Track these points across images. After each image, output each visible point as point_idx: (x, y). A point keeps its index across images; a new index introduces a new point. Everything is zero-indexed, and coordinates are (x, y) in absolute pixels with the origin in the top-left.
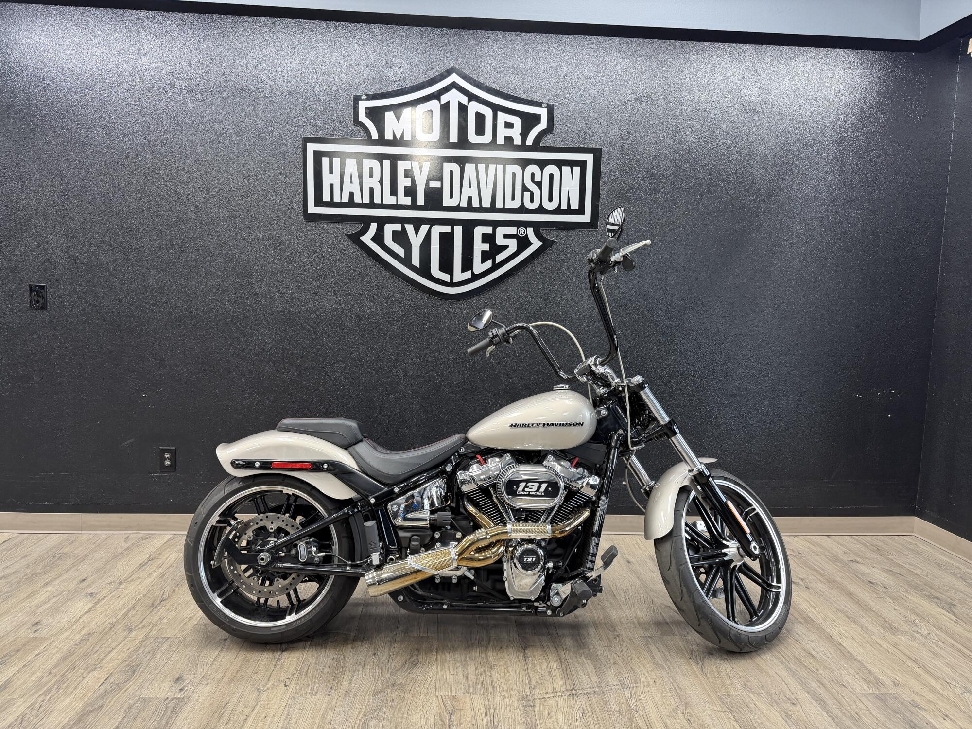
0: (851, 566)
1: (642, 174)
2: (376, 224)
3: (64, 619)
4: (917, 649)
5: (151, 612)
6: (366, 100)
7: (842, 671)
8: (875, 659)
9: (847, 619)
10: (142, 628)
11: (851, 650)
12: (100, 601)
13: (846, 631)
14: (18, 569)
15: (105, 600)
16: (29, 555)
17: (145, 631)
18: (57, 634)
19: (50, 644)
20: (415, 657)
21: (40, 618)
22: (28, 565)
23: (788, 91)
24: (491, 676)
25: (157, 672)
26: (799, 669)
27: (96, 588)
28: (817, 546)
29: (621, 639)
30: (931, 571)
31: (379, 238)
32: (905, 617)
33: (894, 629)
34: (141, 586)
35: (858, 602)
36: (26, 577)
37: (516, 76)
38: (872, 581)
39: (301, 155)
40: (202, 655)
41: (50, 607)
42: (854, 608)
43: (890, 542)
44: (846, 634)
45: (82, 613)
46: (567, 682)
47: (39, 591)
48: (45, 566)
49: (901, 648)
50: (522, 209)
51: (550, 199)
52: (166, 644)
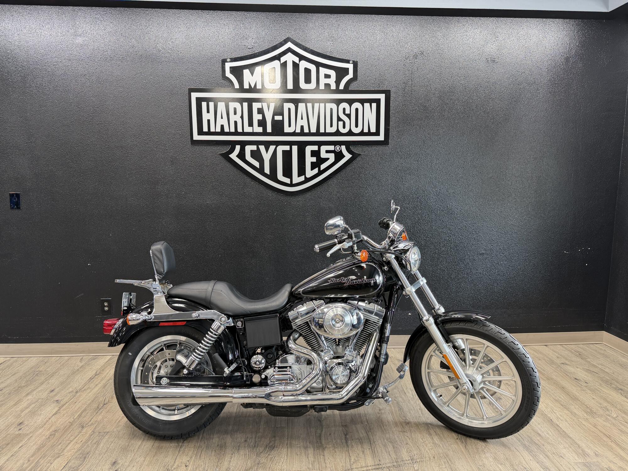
0: (562, 367)
1: (418, 107)
2: (240, 146)
3: (39, 420)
4: (610, 428)
5: (96, 413)
6: (230, 62)
7: (560, 446)
8: (582, 436)
9: (561, 407)
10: (91, 425)
11: (565, 430)
12: (63, 406)
13: (561, 415)
14: (9, 384)
15: (66, 405)
16: (16, 373)
17: (93, 427)
18: (34, 431)
19: (29, 439)
20: (273, 442)
21: (23, 420)
22: (16, 380)
23: (516, 48)
24: (324, 455)
25: (100, 458)
26: (530, 445)
27: (61, 396)
28: (538, 353)
29: (410, 425)
30: (616, 369)
31: (241, 156)
32: (600, 404)
33: (594, 413)
34: (90, 394)
35: (568, 393)
36: (15, 389)
37: (331, 43)
38: (577, 378)
39: (187, 101)
40: (130, 444)
41: (30, 412)
42: (566, 398)
43: (588, 349)
44: (562, 418)
45: (51, 415)
46: (375, 459)
47: (23, 399)
48: (27, 381)
49: (599, 427)
50: (338, 133)
51: (357, 126)
52: (107, 437)
